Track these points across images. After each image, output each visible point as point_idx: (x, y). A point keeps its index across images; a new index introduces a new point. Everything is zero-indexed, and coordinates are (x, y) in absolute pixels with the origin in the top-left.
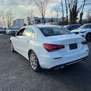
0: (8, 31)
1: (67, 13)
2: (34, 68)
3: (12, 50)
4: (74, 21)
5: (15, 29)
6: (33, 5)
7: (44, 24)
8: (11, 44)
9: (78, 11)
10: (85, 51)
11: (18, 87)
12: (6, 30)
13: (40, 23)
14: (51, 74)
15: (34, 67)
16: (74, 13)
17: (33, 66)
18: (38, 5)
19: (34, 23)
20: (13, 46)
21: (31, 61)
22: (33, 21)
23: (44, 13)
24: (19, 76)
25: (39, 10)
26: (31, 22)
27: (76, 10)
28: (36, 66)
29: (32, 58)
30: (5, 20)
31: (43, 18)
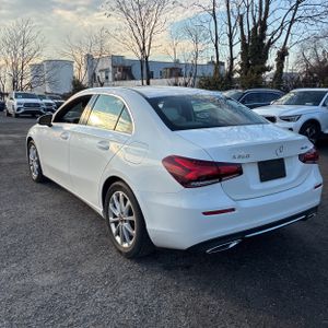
0: (13, 104)
1: (231, 46)
2: (126, 245)
3: (35, 176)
4: (254, 76)
5: (41, 97)
6: (109, 12)
7: (148, 83)
8: (32, 152)
9: (270, 44)
10: (313, 186)
11: (68, 315)
12: (7, 99)
13: (132, 78)
14: (188, 267)
15: (124, 240)
16: (255, 48)
17: (118, 239)
18: (127, 14)
19: (110, 79)
20: (38, 162)
21: (111, 219)
22: (107, 71)
23: (147, 44)
24: (69, 275)
25: (129, 29)
26: (98, 74)
27: (263, 36)
28: (131, 238)
29: (119, 209)
31: (145, 62)
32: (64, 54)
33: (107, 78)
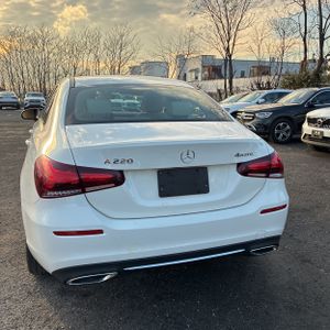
1: (322, 40)
7: (231, 83)
19: (200, 78)
22: (196, 70)
25: (214, 27)
26: (188, 74)
30: (102, 65)
31: (228, 60)
32: (155, 55)
33: (196, 78)
